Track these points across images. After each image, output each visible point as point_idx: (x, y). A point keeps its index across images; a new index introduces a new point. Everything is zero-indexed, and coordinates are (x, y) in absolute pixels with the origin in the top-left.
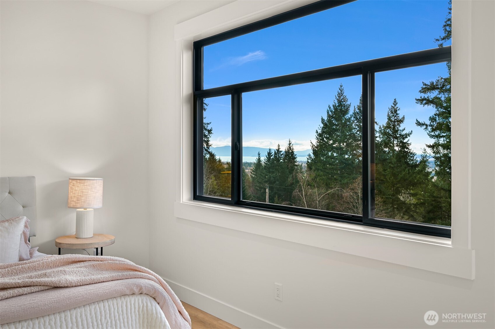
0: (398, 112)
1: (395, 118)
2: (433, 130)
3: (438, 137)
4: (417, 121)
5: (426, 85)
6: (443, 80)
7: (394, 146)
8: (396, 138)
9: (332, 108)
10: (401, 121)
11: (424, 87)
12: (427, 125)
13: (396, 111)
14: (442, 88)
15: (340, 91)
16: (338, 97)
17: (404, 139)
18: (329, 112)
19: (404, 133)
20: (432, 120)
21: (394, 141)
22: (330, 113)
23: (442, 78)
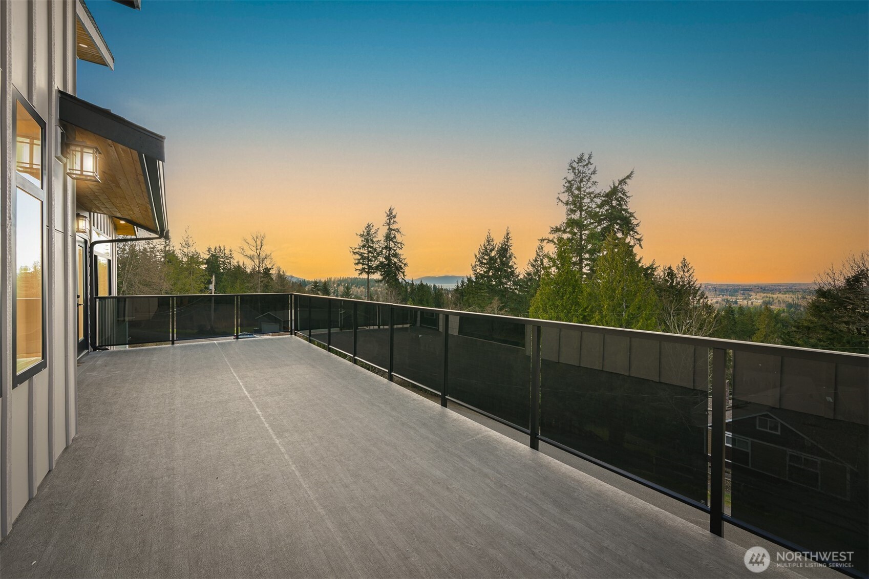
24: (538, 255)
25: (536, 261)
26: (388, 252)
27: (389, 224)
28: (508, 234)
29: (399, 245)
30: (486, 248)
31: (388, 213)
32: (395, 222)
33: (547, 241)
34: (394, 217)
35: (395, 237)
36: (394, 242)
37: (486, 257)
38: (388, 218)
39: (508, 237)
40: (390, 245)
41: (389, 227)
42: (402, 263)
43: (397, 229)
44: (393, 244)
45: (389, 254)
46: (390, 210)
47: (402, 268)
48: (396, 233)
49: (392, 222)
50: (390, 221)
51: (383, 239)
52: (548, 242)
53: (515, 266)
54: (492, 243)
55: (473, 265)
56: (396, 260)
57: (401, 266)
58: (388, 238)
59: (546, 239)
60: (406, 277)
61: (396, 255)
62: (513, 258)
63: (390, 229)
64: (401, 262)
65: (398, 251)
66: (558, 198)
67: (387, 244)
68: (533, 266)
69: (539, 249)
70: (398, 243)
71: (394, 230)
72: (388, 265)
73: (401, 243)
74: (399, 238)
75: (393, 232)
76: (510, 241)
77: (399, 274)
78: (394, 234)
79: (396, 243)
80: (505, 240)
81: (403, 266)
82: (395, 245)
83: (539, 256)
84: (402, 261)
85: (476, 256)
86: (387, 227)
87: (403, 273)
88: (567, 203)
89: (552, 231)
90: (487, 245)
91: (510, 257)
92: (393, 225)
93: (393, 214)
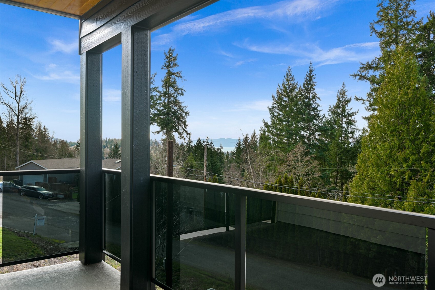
0: (346, 94)
1: (344, 99)
2: (371, 105)
3: (374, 110)
4: (355, 96)
5: (363, 64)
6: (377, 60)
7: (342, 123)
8: (345, 116)
9: (281, 86)
10: (348, 101)
11: (362, 66)
12: (364, 100)
13: (344, 93)
14: (377, 67)
15: (288, 72)
16: (286, 77)
17: (351, 117)
18: (279, 89)
19: (350, 112)
20: (369, 96)
21: (342, 119)
22: (280, 91)
23: (376, 58)
24: (339, 100)
25: (337, 107)
26: (167, 100)
27: (168, 67)
28: (311, 71)
29: (180, 91)
30: (285, 87)
31: (168, 54)
32: (175, 65)
33: (358, 77)
34: (175, 59)
35: (174, 82)
36: (173, 87)
37: (285, 99)
38: (167, 60)
39: (311, 75)
40: (170, 91)
41: (169, 71)
42: (184, 112)
43: (177, 73)
44: (172, 89)
45: (168, 101)
46: (169, 51)
47: (183, 117)
48: (177, 78)
49: (172, 64)
50: (169, 64)
51: (161, 84)
52: (360, 79)
53: (319, 109)
54: (292, 82)
55: (271, 107)
56: (176, 108)
57: (181, 115)
58: (168, 83)
59: (358, 75)
60: (187, 127)
61: (176, 102)
62: (317, 99)
63: (170, 74)
64: (182, 110)
65: (180, 98)
66: (373, 28)
67: (166, 90)
68: (334, 113)
69: (341, 94)
70: (179, 89)
71: (173, 74)
72: (168, 114)
73: (182, 89)
74: (179, 83)
75: (173, 76)
76: (314, 80)
77: (179, 124)
78: (175, 79)
79: (176, 89)
80: (308, 78)
81: (184, 115)
82: (175, 90)
83: (341, 102)
84: (184, 110)
85: (273, 97)
86: (166, 71)
87: (184, 123)
88: (381, 34)
89: (362, 68)
90: (287, 85)
91: (314, 97)
92: (174, 68)
93: (174, 55)
